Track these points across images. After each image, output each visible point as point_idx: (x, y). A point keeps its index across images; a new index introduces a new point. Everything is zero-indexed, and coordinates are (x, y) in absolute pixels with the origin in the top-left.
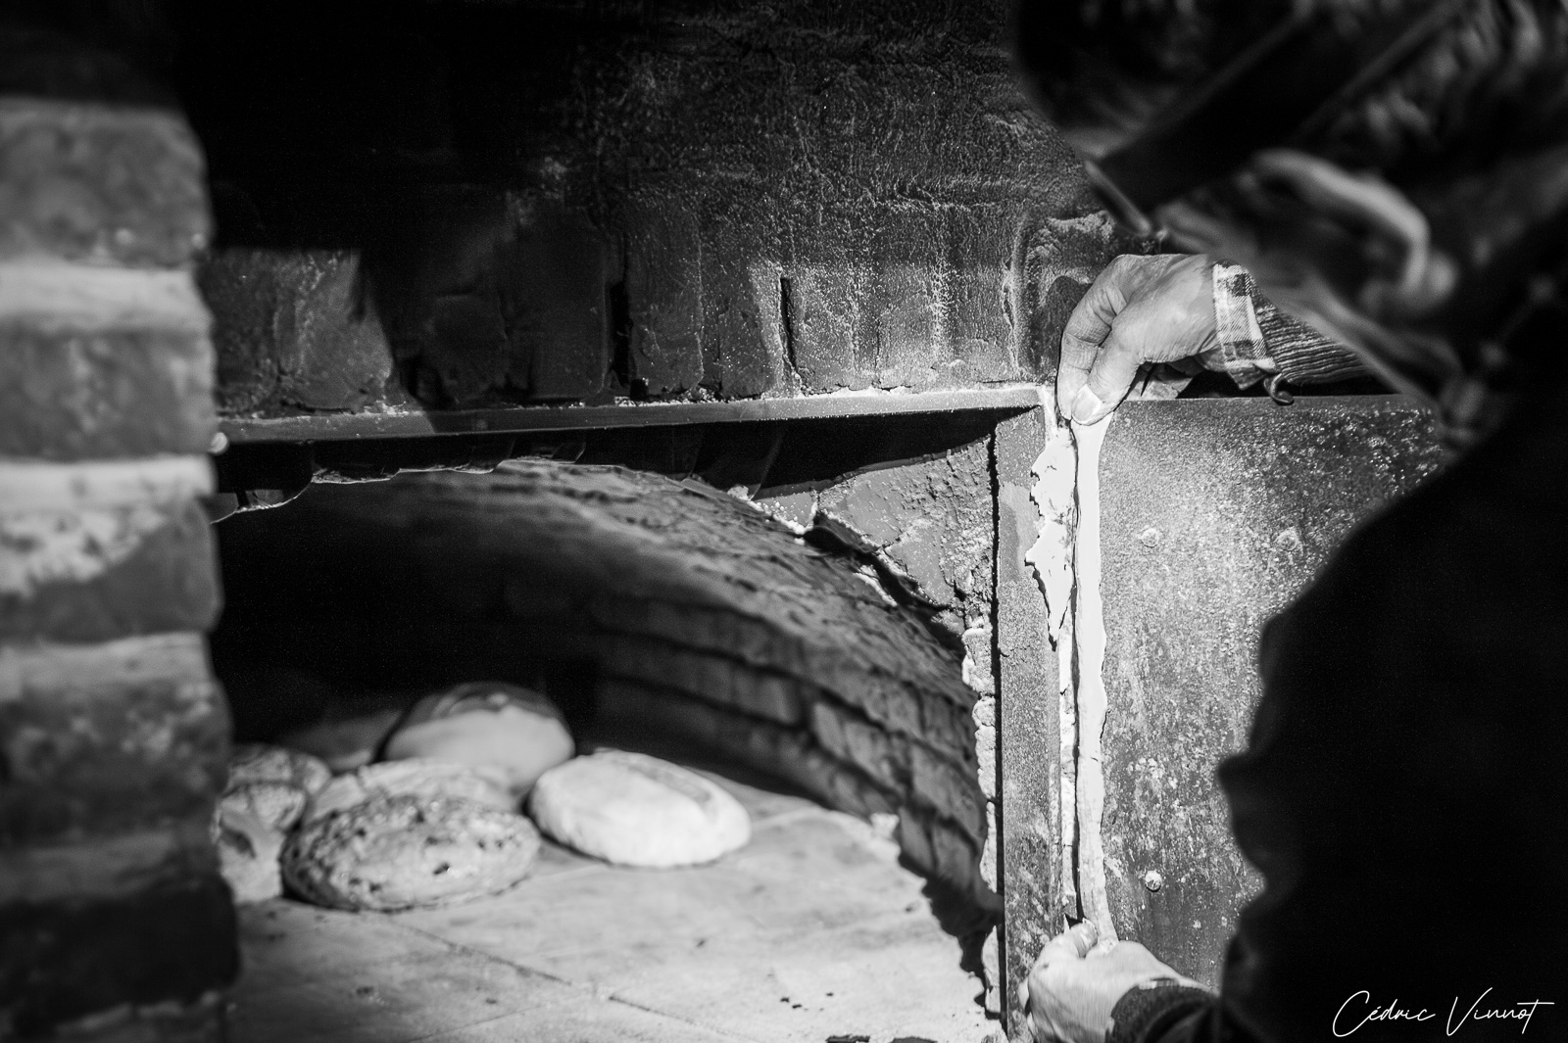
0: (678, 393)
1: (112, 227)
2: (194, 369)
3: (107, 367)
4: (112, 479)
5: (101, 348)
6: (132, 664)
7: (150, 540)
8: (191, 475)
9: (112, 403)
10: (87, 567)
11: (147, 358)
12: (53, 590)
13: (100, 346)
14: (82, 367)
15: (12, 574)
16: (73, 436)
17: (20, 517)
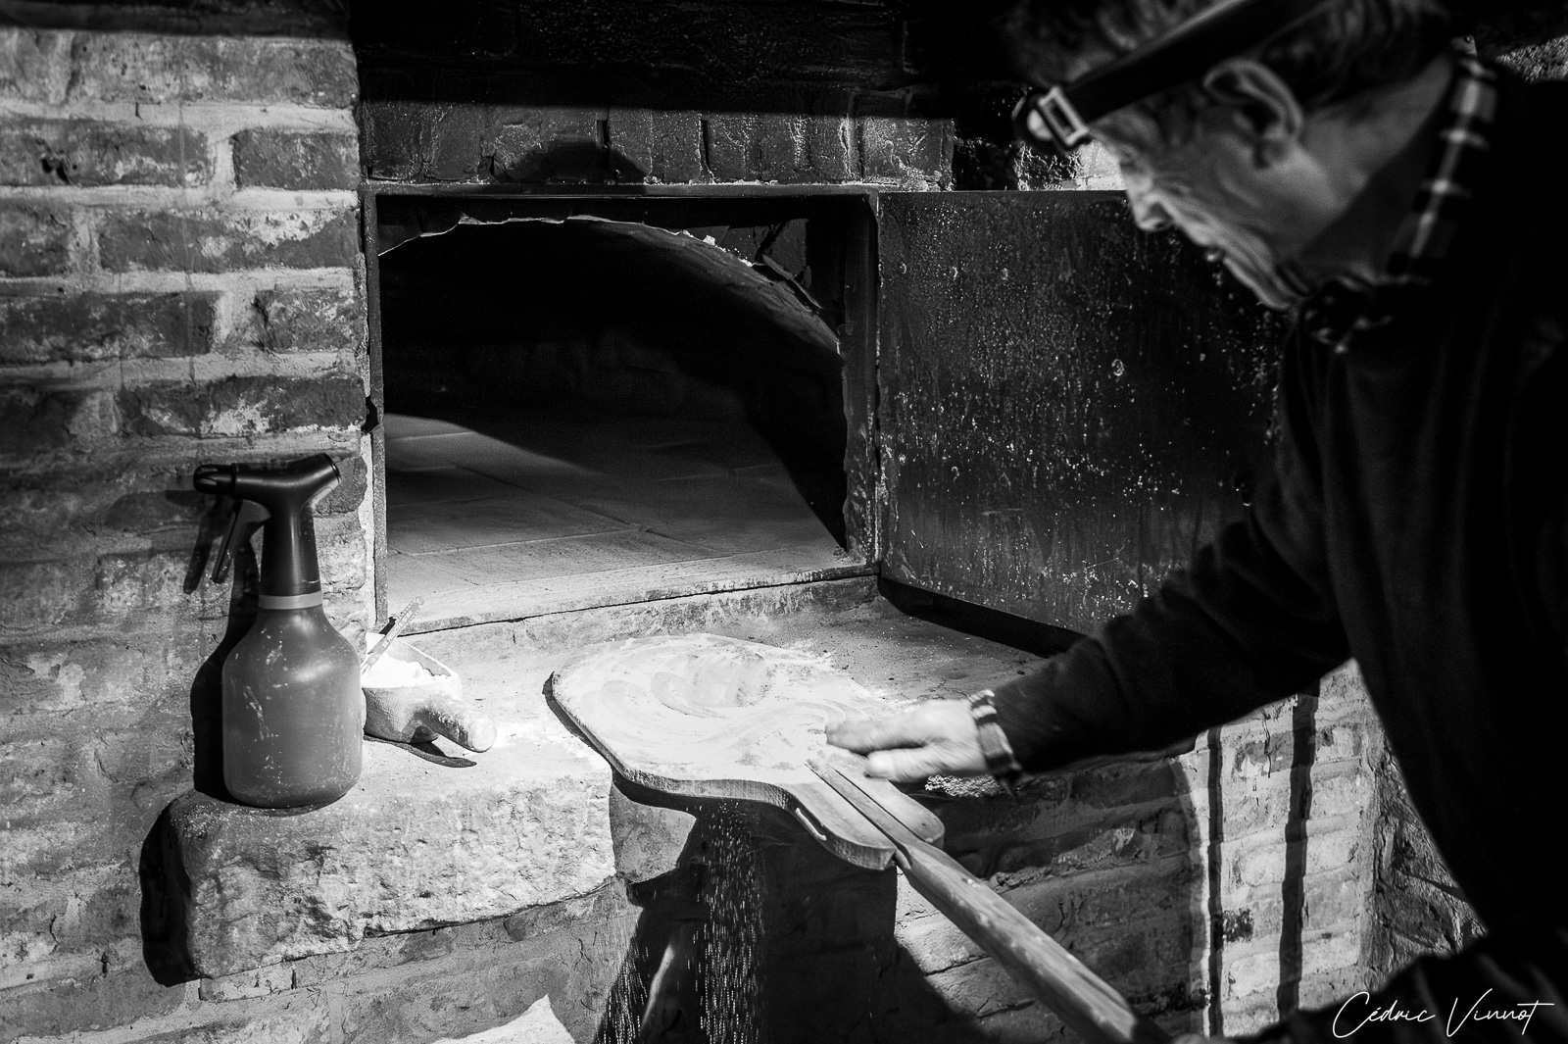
0: (640, 179)
1: (316, 91)
3: (312, 149)
4: (314, 198)
6: (321, 279)
7: (329, 226)
8: (348, 198)
9: (314, 166)
10: (302, 235)
11: (330, 147)
12: (287, 244)
13: (309, 142)
14: (302, 150)
15: (270, 236)
16: (297, 180)
17: (274, 213)
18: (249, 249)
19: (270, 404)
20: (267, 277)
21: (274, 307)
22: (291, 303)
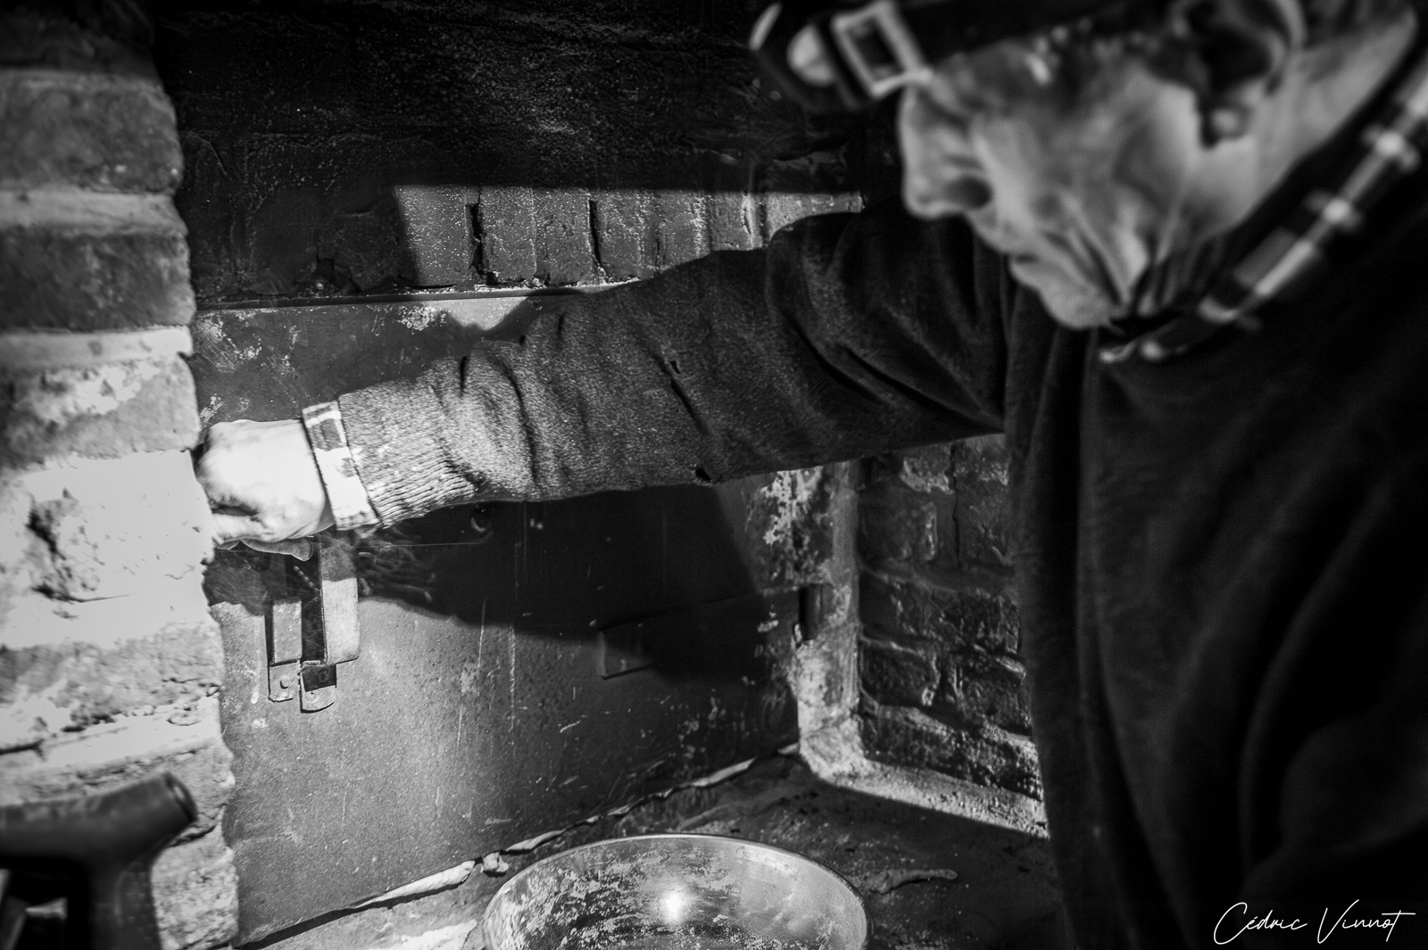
0: (520, 282)
1: (112, 163)
2: (176, 264)
3: (112, 262)
7: (147, 385)
9: (118, 290)
10: (106, 405)
11: (142, 259)
12: (81, 421)
13: (107, 249)
14: (95, 265)
15: (53, 412)
16: (91, 313)
17: (55, 370)
20: (49, 480)
21: (65, 525)
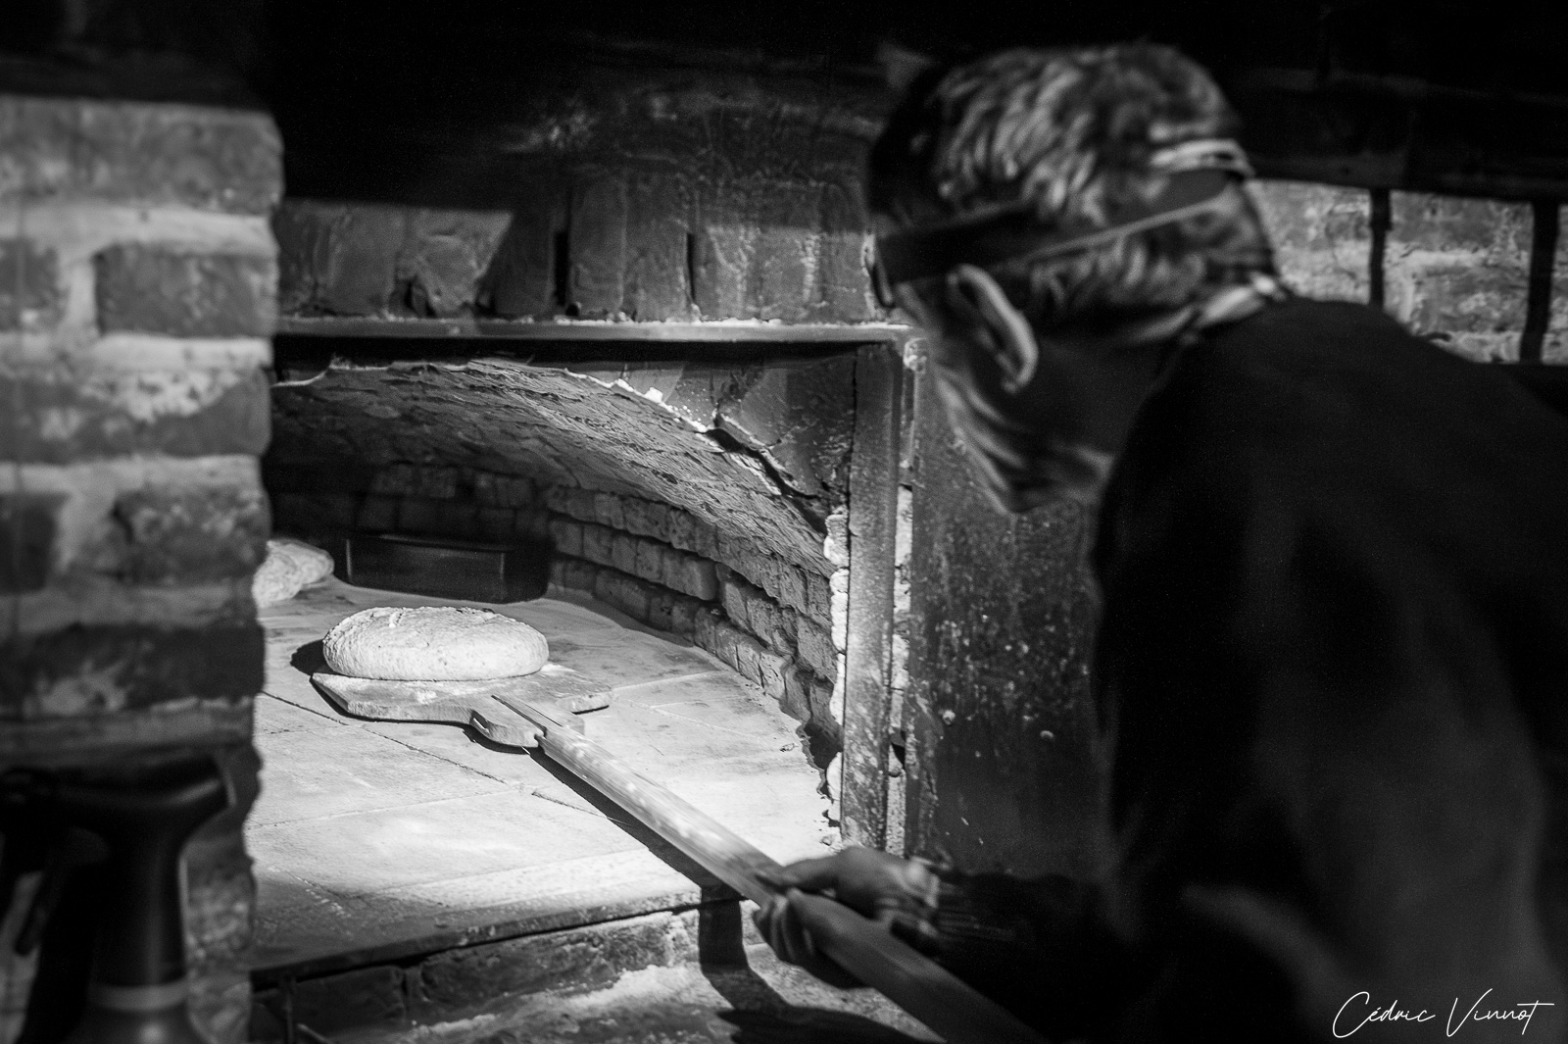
0: (604, 315)
1: (221, 188)
2: (264, 282)
3: (211, 277)
4: (209, 350)
5: (209, 265)
6: (212, 474)
7: (229, 392)
8: (256, 351)
9: (213, 303)
10: (189, 407)
11: (237, 275)
12: (169, 421)
15: (143, 408)
16: (188, 322)
17: (152, 371)
18: (111, 427)
19: (131, 668)
20: (135, 472)
21: (144, 515)
22: (168, 510)
